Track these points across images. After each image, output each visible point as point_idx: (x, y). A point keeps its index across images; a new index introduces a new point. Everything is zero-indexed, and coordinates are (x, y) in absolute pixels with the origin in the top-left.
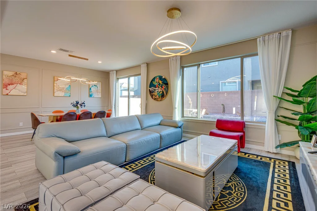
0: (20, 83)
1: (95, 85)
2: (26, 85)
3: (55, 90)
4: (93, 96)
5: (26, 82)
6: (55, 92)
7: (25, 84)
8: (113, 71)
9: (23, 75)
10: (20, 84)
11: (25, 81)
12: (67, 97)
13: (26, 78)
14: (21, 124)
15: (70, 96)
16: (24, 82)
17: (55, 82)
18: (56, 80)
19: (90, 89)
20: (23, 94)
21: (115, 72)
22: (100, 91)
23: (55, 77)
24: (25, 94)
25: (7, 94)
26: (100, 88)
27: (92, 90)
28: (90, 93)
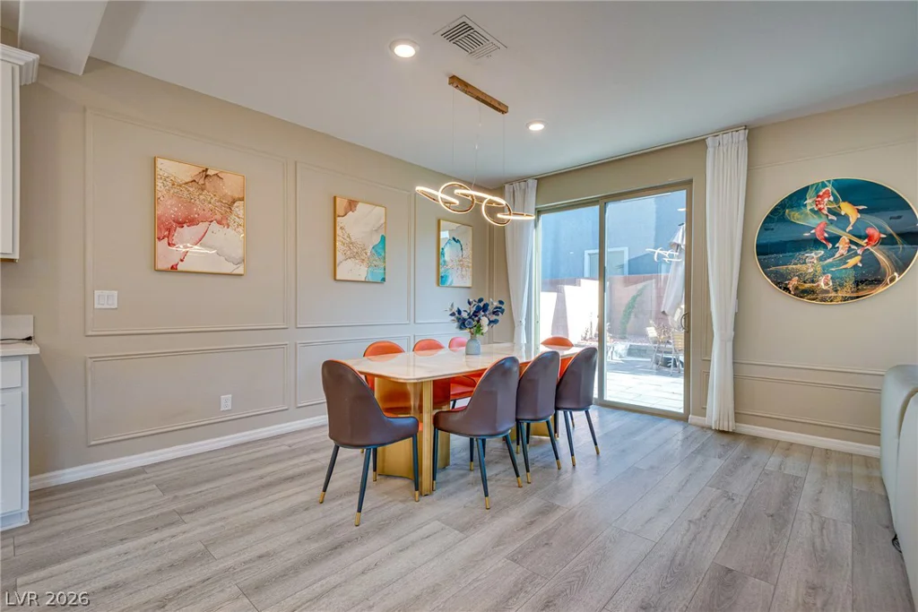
0: (218, 217)
1: (454, 239)
2: (240, 229)
3: (338, 253)
4: (448, 284)
5: (241, 213)
6: (337, 262)
7: (239, 225)
8: (524, 179)
9: (230, 186)
10: (219, 223)
11: (239, 208)
12: (376, 285)
13: (242, 199)
14: (226, 402)
15: (384, 280)
16: (233, 217)
17: (338, 219)
18: (340, 211)
19: (440, 253)
20: (229, 268)
21: (532, 183)
22: (468, 261)
23: (338, 199)
24: (240, 270)
25: (174, 268)
26: (468, 252)
27: (447, 257)
28: (442, 270)
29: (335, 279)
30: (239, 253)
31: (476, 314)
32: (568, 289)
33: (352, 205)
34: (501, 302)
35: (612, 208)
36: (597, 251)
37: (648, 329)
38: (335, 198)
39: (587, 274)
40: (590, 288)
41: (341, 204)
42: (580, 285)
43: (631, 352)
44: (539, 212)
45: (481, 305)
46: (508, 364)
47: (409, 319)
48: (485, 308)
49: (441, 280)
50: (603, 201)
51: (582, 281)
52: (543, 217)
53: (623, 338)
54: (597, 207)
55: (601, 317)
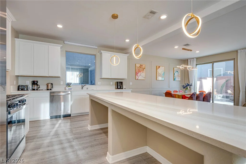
1: (177, 71)
3: (157, 75)
4: (176, 80)
5: (145, 70)
6: (157, 77)
7: (145, 72)
9: (144, 67)
15: (164, 80)
17: (157, 70)
18: (157, 68)
19: (174, 74)
20: (143, 79)
21: (195, 59)
22: (180, 76)
23: (157, 67)
24: (145, 79)
25: (138, 79)
26: (180, 74)
27: (175, 75)
28: (174, 77)
29: (157, 80)
30: (144, 76)
31: (187, 86)
32: (203, 80)
33: (159, 67)
34: (191, 84)
35: (215, 64)
36: (212, 69)
37: (228, 91)
38: (157, 66)
39: (209, 76)
40: (210, 80)
41: (158, 67)
42: (207, 79)
43: (223, 97)
44: (197, 65)
45: (188, 84)
46: (195, 94)
47: (168, 87)
48: (188, 85)
49: (174, 79)
50: (213, 63)
51: (207, 78)
52: (197, 66)
53: (221, 93)
54: (211, 64)
55: (213, 87)
